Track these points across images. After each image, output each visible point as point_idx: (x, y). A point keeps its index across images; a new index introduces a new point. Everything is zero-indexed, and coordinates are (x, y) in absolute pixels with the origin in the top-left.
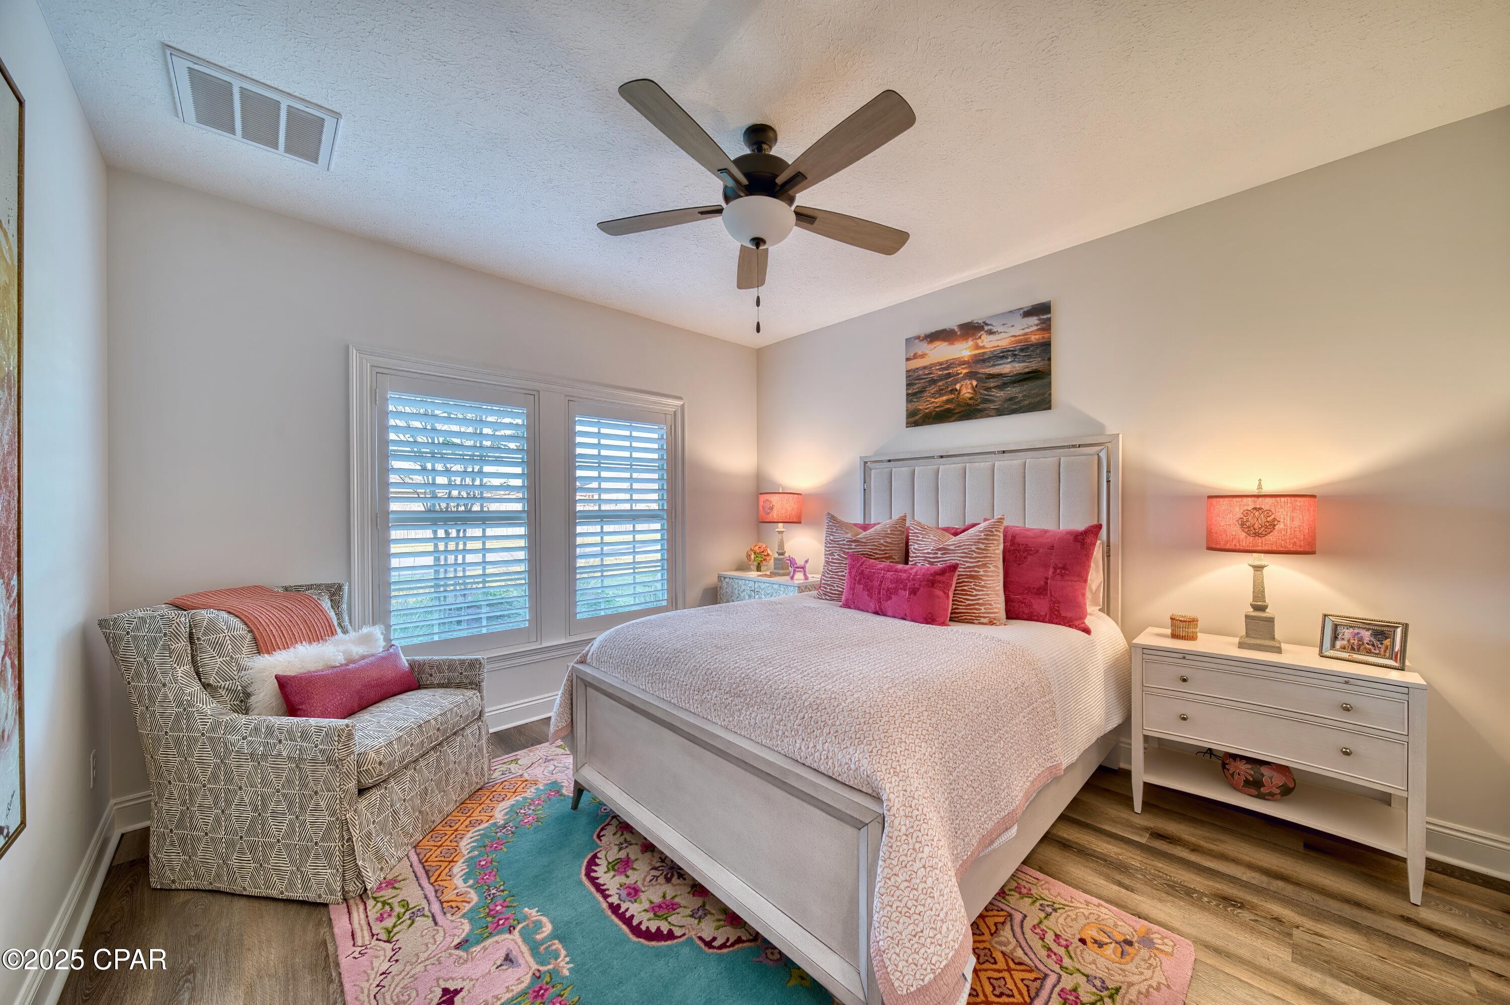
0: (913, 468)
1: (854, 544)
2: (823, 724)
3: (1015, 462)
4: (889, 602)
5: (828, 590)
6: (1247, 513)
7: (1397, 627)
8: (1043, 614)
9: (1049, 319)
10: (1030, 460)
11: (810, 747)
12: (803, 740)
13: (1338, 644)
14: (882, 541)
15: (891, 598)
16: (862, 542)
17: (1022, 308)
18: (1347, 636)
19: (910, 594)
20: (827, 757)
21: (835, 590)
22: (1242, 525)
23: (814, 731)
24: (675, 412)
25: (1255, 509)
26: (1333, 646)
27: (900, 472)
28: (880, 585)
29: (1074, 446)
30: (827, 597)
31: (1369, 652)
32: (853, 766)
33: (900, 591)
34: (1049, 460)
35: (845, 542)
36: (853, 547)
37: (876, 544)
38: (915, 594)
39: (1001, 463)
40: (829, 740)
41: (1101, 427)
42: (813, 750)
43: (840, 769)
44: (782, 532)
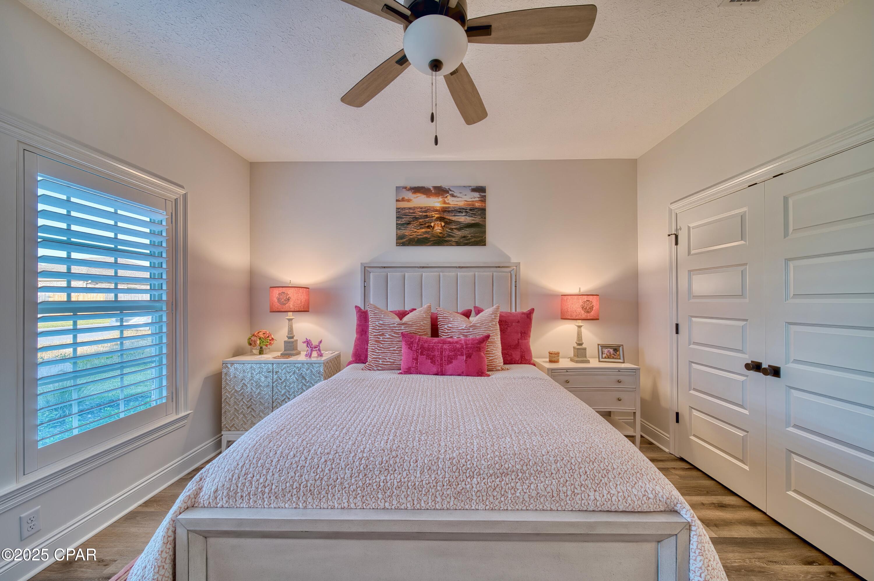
0: (403, 273)
1: (403, 326)
2: (605, 471)
3: (469, 273)
4: (450, 365)
5: (381, 363)
6: (584, 302)
7: (620, 347)
8: (517, 359)
9: (485, 196)
10: (478, 273)
11: (605, 495)
12: (595, 491)
13: (604, 356)
14: (422, 323)
15: (451, 362)
16: (409, 324)
17: (471, 186)
18: (606, 352)
19: (467, 357)
20: (625, 497)
21: (387, 362)
22: (583, 308)
23: (601, 480)
24: (176, 200)
25: (587, 300)
26: (602, 358)
27: (394, 276)
28: (441, 354)
29: (499, 267)
30: (380, 368)
31: (613, 358)
32: (651, 496)
33: (459, 356)
34: (487, 273)
35: (395, 325)
36: (402, 328)
37: (418, 325)
38: (470, 357)
39: (461, 273)
40: (618, 483)
41: (509, 258)
42: (609, 496)
43: (639, 502)
44: (292, 319)
